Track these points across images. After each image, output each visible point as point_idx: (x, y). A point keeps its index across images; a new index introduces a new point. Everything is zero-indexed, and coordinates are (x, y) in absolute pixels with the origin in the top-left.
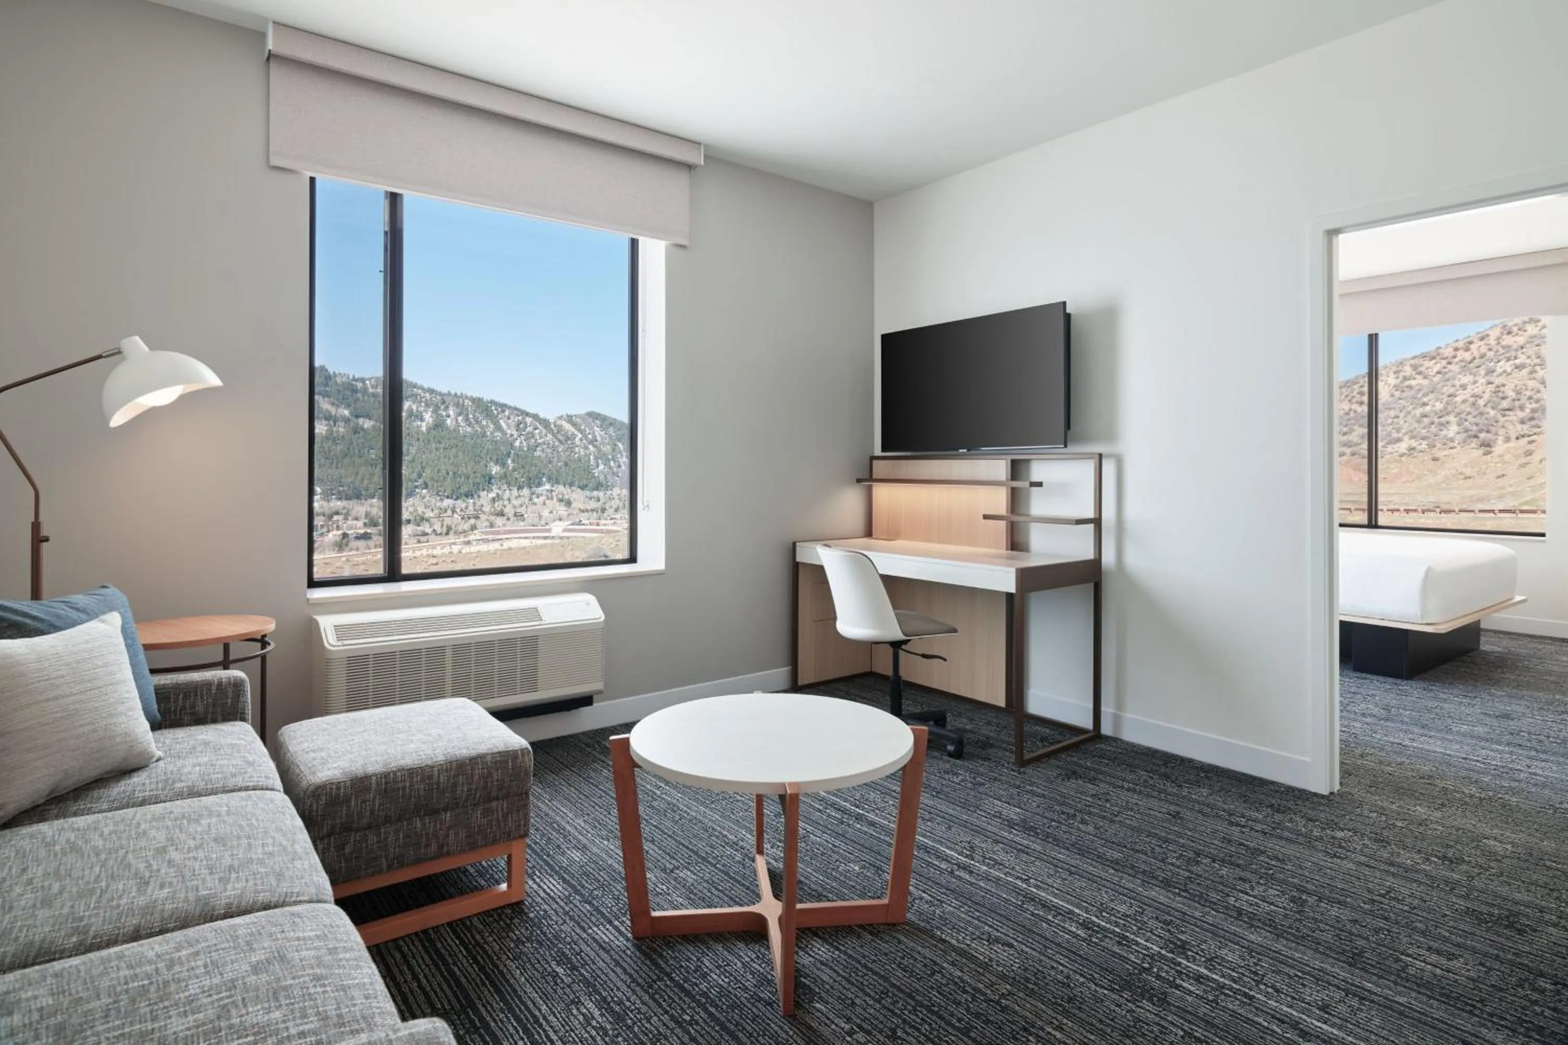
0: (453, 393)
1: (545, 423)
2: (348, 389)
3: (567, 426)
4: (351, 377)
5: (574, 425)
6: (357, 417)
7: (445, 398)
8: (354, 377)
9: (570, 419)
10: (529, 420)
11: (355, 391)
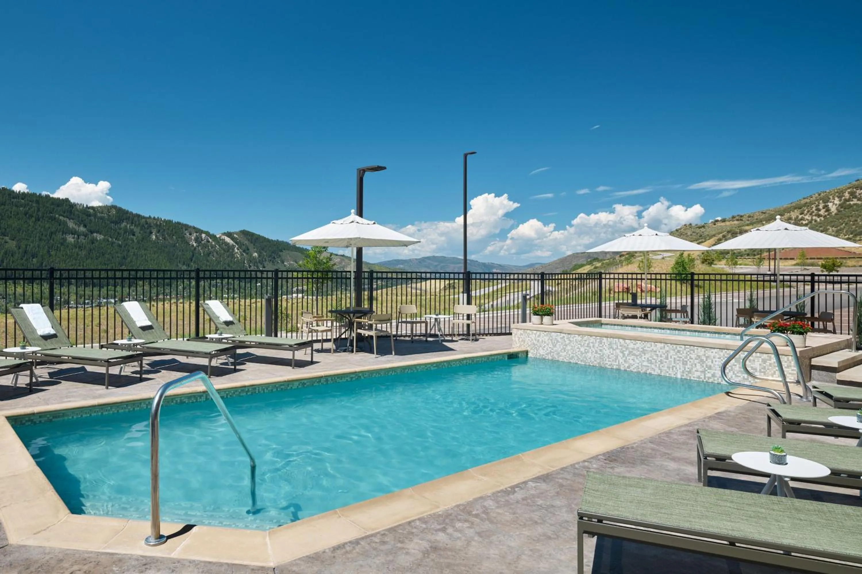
0: (152, 217)
1: (213, 237)
2: (85, 214)
3: (228, 240)
4: (85, 206)
5: (233, 239)
6: (92, 232)
7: (148, 220)
8: (87, 206)
9: (229, 235)
10: (203, 236)
11: (89, 215)
